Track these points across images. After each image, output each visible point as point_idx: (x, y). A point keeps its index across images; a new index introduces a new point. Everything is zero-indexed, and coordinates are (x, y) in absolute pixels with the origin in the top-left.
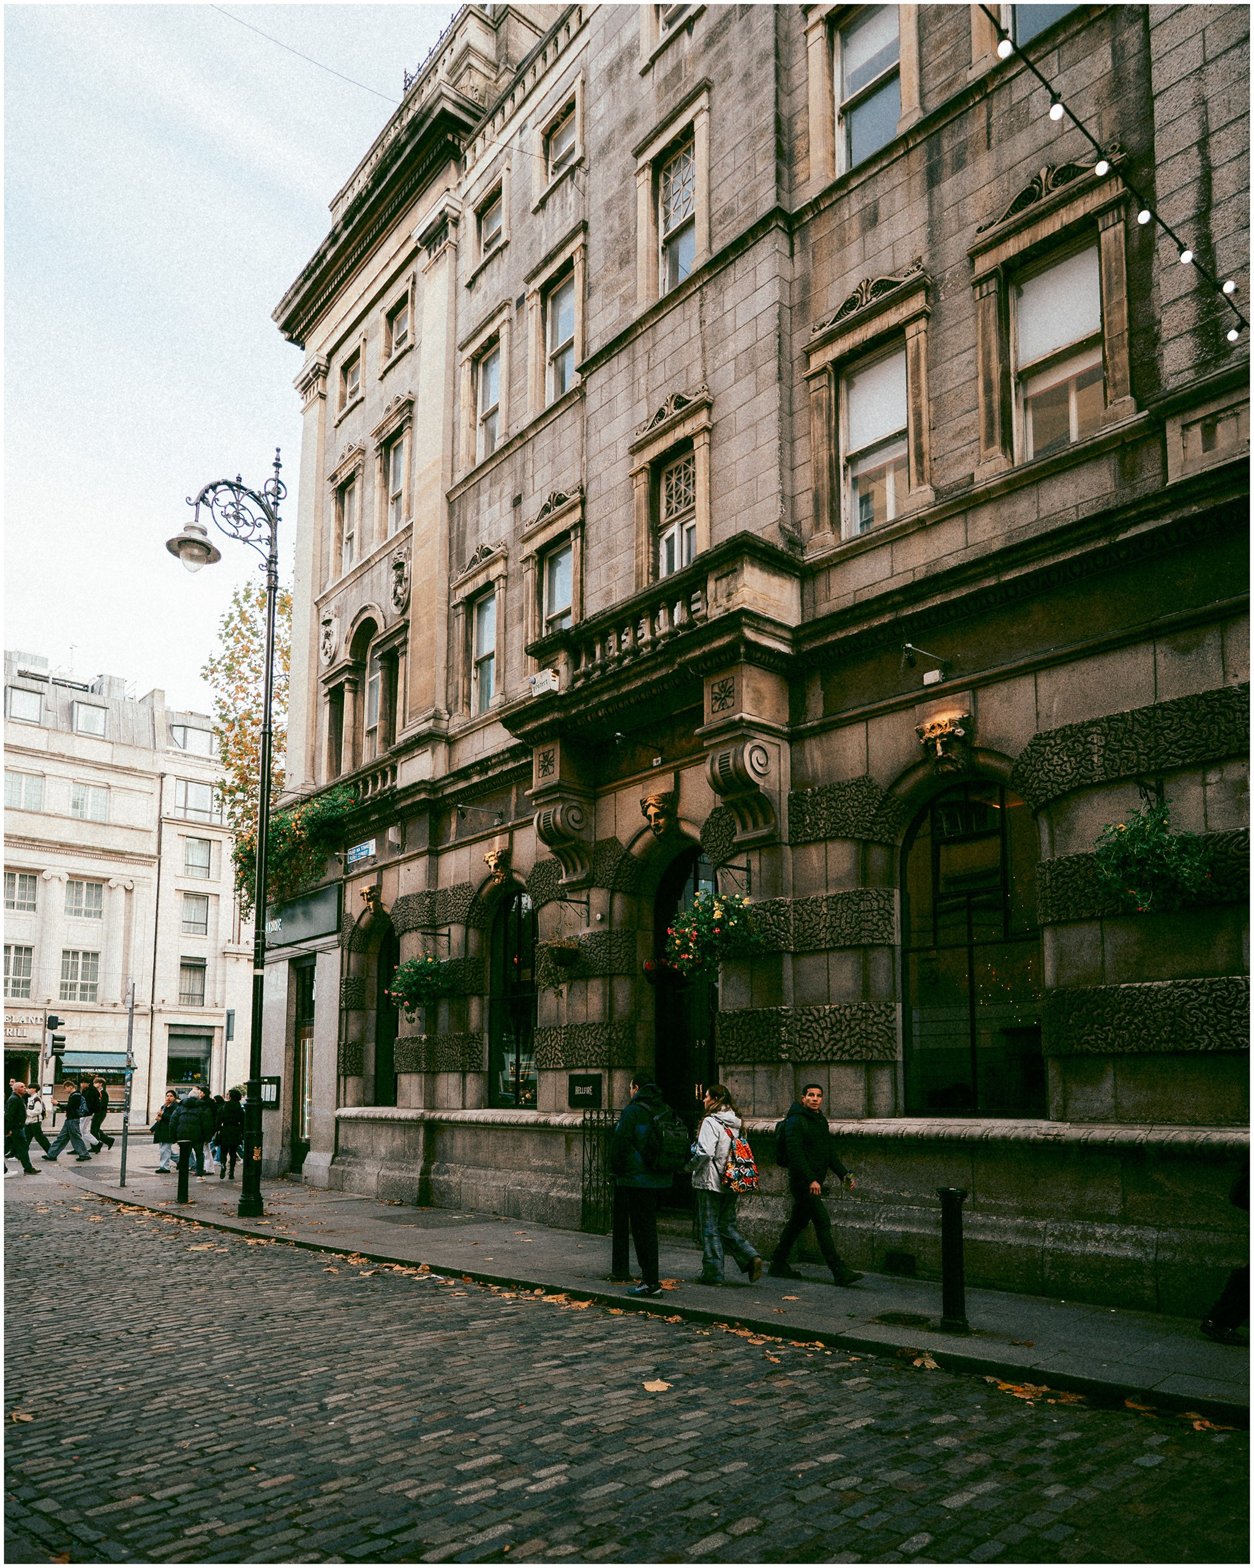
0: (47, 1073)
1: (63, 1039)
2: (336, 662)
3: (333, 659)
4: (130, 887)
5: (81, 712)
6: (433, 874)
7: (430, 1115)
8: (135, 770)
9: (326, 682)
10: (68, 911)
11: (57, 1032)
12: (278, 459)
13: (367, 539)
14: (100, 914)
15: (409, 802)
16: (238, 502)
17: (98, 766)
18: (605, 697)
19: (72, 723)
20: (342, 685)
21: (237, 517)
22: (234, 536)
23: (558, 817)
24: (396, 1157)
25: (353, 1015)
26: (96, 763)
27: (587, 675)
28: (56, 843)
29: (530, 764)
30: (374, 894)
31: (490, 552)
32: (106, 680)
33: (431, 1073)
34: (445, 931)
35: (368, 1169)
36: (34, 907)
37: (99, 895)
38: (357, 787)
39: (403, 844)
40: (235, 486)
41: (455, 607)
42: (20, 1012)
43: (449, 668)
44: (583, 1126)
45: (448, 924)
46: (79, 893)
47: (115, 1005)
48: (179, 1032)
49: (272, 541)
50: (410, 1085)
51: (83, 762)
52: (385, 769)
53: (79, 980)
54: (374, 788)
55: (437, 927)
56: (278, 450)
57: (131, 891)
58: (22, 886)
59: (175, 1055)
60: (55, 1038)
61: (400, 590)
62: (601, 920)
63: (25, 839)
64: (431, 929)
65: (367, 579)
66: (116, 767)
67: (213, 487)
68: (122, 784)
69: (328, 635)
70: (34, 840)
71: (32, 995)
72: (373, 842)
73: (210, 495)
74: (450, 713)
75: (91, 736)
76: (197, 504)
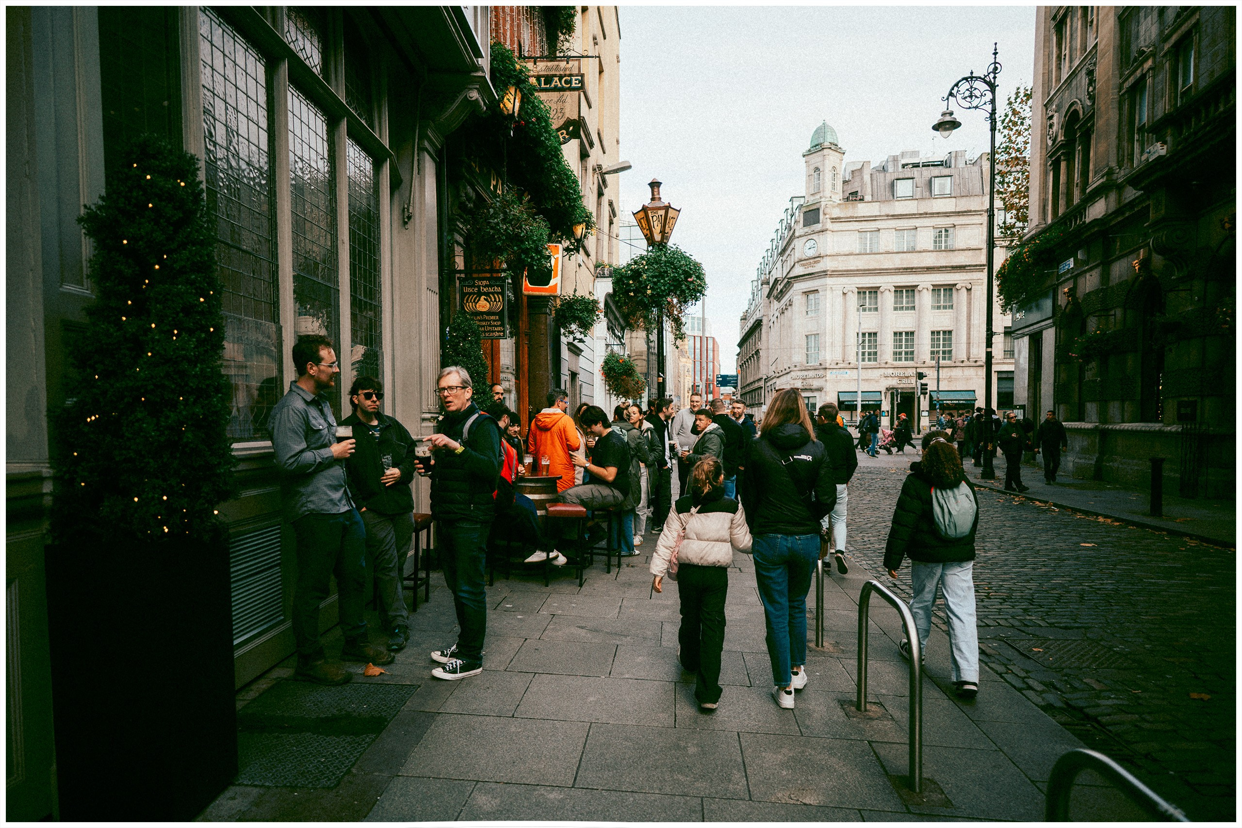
0: (925, 404)
1: (926, 385)
2: (1057, 142)
3: (1054, 141)
4: (969, 287)
5: (937, 182)
6: (1105, 277)
7: (1102, 426)
8: (970, 211)
9: (1050, 157)
10: (933, 307)
11: (923, 381)
12: (996, 50)
13: (1074, 56)
14: (951, 307)
15: (1089, 233)
16: (971, 87)
17: (947, 215)
18: (1188, 158)
19: (931, 191)
20: (1059, 157)
21: (971, 96)
22: (970, 108)
23: (1164, 239)
24: (1084, 451)
25: (1063, 367)
26: (946, 213)
27: (1186, 139)
28: (923, 268)
29: (1148, 206)
30: (1072, 292)
31: (1144, 52)
32: (953, 155)
33: (1103, 403)
34: (1113, 312)
35: (1069, 459)
36: (913, 308)
37: (951, 295)
38: (1066, 224)
39: (1089, 258)
40: (971, 78)
41: (1123, 95)
42: (909, 369)
43: (1119, 138)
44: (1182, 433)
45: (1114, 308)
46: (939, 295)
47: (963, 362)
48: (1004, 376)
49: (993, 101)
50: (1091, 408)
51: (938, 214)
52: (1081, 210)
53: (941, 348)
54: (1075, 223)
55: (1108, 310)
56: (996, 44)
57: (970, 289)
58: (907, 297)
59: (1001, 390)
60: (922, 385)
61: (1091, 89)
62: (1199, 300)
63: (907, 269)
64: (1104, 311)
65: (1074, 83)
66: (959, 212)
67: (957, 85)
68: (960, 223)
69: (1051, 126)
70: (912, 268)
71: (915, 359)
72: (1072, 259)
73: (954, 92)
74: (1120, 168)
75: (943, 196)
76: (948, 99)
